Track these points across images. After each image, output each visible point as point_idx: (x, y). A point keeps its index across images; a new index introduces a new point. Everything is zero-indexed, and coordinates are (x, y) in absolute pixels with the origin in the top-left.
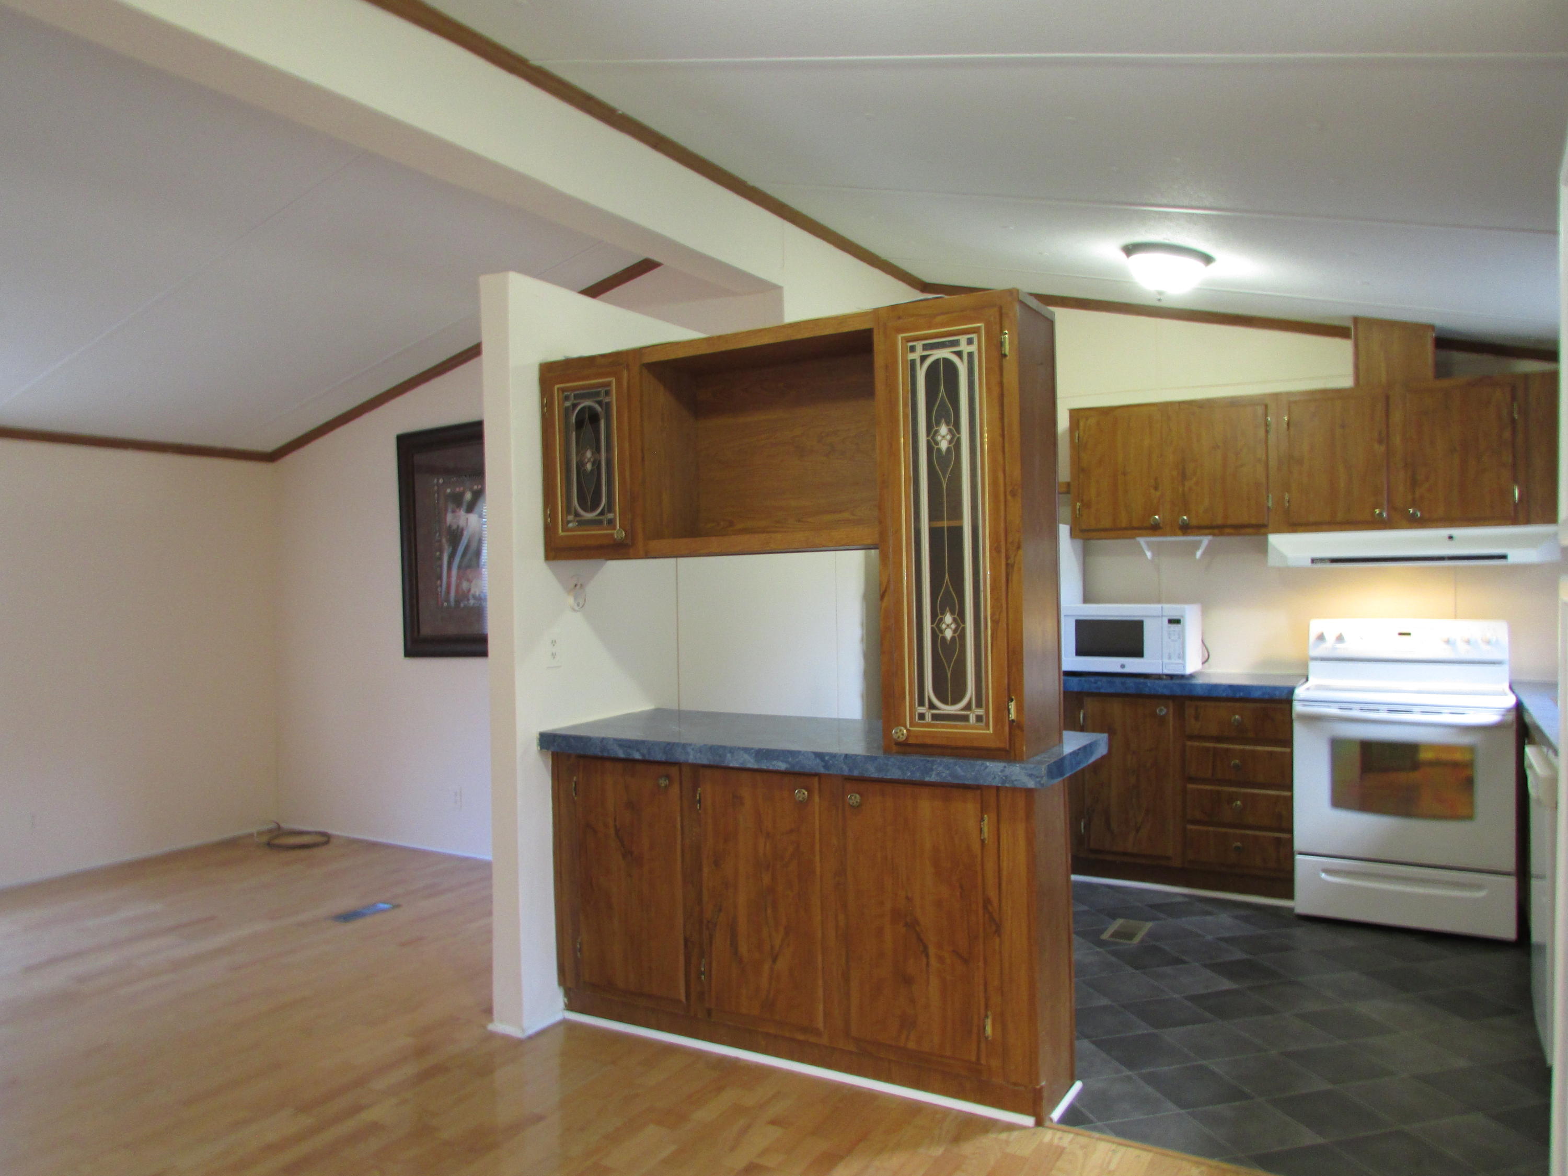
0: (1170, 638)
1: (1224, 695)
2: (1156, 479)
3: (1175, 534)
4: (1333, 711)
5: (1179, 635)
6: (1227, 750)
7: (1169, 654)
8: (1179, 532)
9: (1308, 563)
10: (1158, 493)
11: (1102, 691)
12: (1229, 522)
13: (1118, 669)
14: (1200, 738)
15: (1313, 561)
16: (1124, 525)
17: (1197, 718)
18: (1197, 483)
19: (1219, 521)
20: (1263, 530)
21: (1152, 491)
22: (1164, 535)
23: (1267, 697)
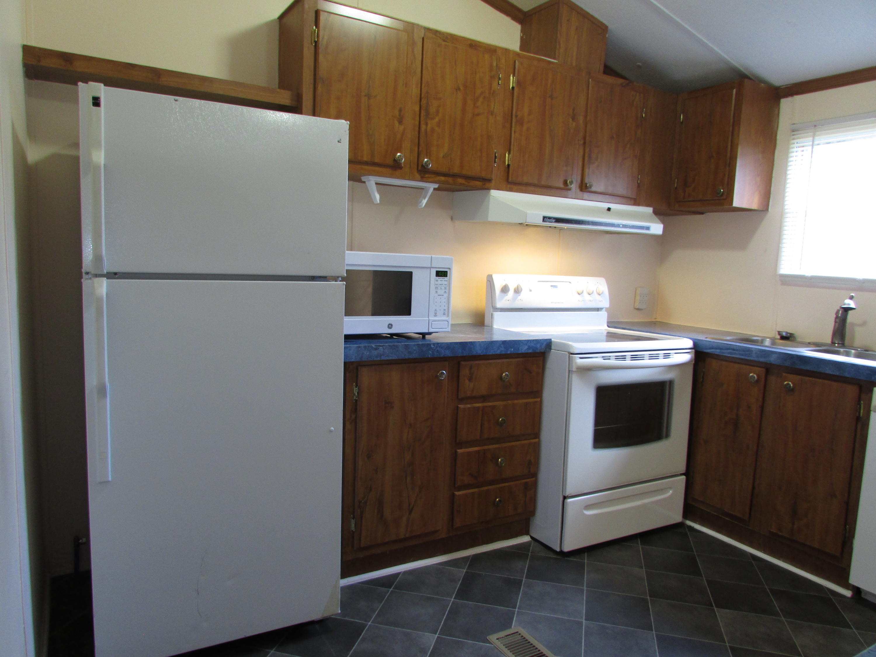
0: (437, 292)
1: (498, 352)
2: (400, 110)
3: (414, 179)
4: (598, 360)
5: (445, 288)
6: (494, 407)
7: (436, 310)
8: (418, 176)
9: (540, 221)
10: (402, 128)
11: (383, 358)
12: (464, 172)
13: (384, 330)
14: (472, 399)
15: (545, 219)
16: (365, 159)
17: (470, 380)
18: (438, 125)
19: (456, 170)
20: (487, 185)
21: (396, 123)
22: (403, 178)
23: (530, 351)
